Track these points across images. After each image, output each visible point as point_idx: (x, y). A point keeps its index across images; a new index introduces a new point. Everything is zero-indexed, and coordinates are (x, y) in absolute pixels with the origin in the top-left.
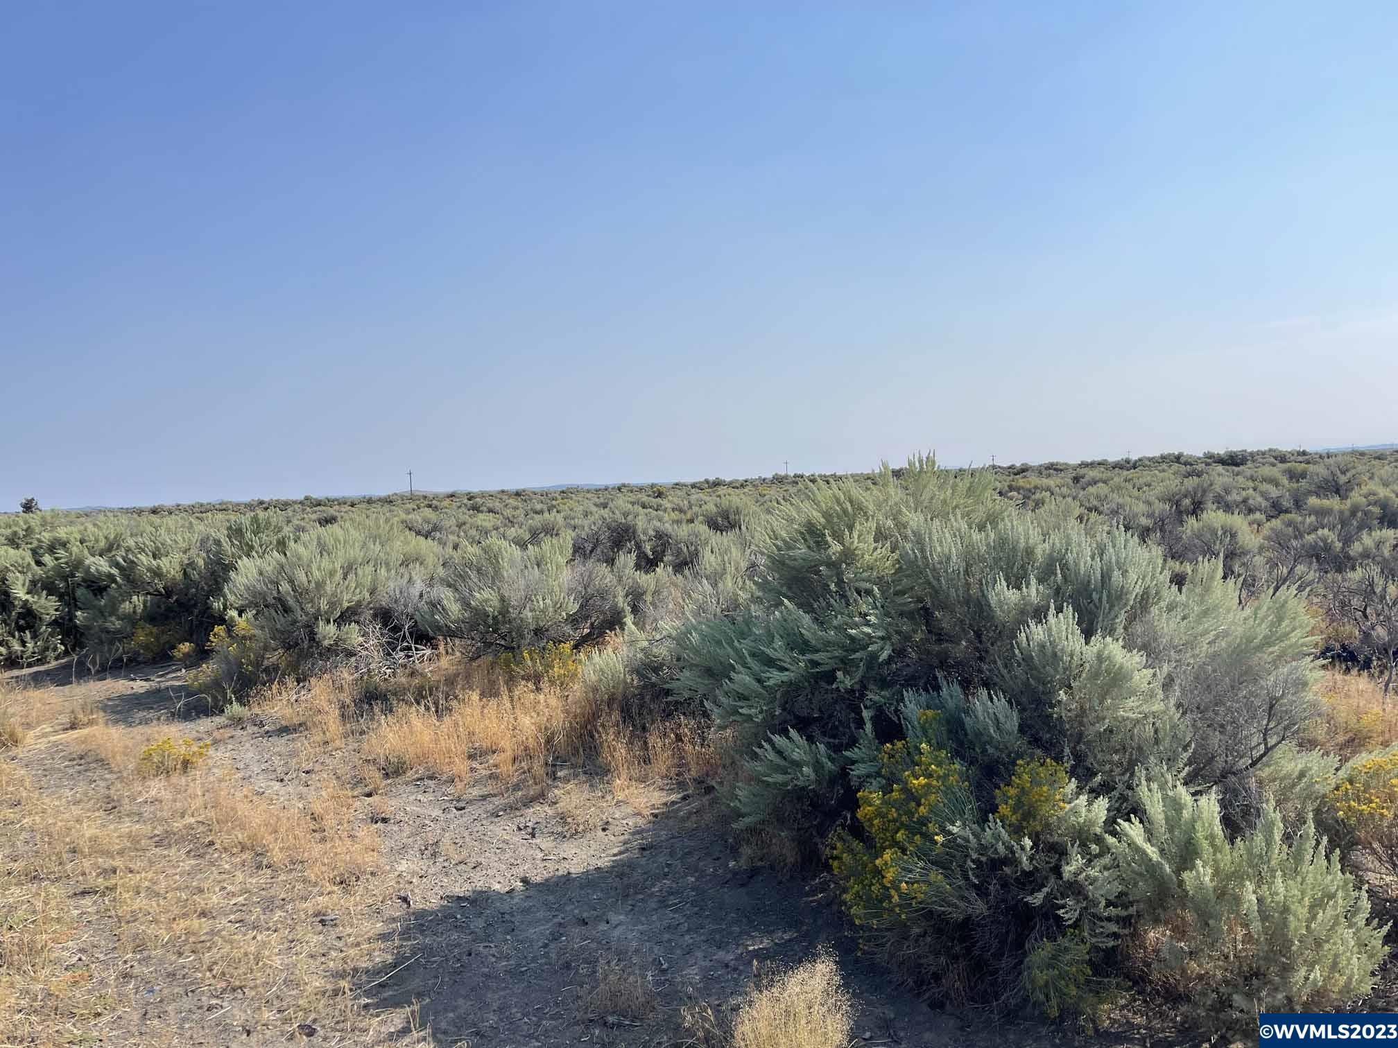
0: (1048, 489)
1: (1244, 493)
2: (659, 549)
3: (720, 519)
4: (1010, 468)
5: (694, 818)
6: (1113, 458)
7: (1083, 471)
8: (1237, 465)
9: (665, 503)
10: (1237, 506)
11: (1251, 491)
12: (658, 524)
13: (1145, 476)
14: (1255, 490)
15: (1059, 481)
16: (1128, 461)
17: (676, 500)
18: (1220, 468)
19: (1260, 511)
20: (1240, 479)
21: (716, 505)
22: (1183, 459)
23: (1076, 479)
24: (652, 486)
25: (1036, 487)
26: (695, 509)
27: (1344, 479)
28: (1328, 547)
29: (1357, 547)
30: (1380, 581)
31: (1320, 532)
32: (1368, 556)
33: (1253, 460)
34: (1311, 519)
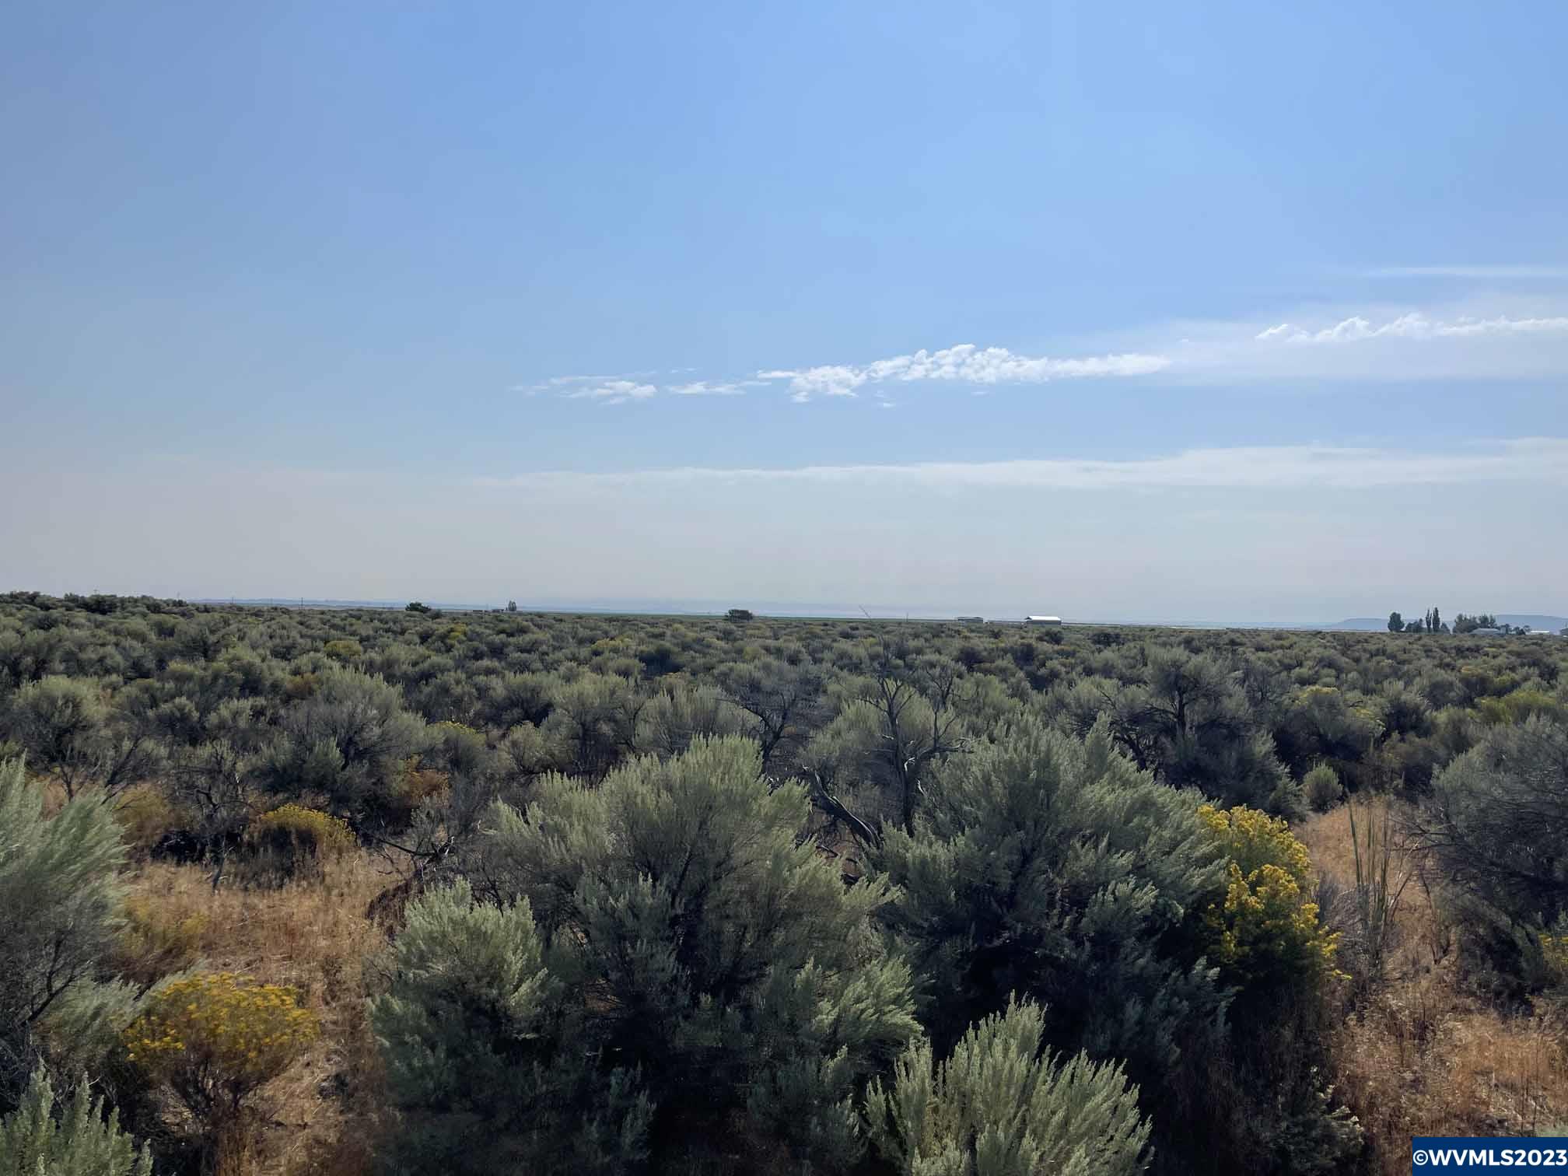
1: (101, 651)
8: (103, 612)
10: (92, 667)
14: (117, 647)
18: (80, 616)
19: (118, 672)
20: (101, 632)
22: (38, 601)
27: (212, 639)
28: (184, 718)
29: (213, 718)
30: (229, 757)
31: (177, 700)
32: (224, 728)
33: (123, 609)
34: (170, 685)
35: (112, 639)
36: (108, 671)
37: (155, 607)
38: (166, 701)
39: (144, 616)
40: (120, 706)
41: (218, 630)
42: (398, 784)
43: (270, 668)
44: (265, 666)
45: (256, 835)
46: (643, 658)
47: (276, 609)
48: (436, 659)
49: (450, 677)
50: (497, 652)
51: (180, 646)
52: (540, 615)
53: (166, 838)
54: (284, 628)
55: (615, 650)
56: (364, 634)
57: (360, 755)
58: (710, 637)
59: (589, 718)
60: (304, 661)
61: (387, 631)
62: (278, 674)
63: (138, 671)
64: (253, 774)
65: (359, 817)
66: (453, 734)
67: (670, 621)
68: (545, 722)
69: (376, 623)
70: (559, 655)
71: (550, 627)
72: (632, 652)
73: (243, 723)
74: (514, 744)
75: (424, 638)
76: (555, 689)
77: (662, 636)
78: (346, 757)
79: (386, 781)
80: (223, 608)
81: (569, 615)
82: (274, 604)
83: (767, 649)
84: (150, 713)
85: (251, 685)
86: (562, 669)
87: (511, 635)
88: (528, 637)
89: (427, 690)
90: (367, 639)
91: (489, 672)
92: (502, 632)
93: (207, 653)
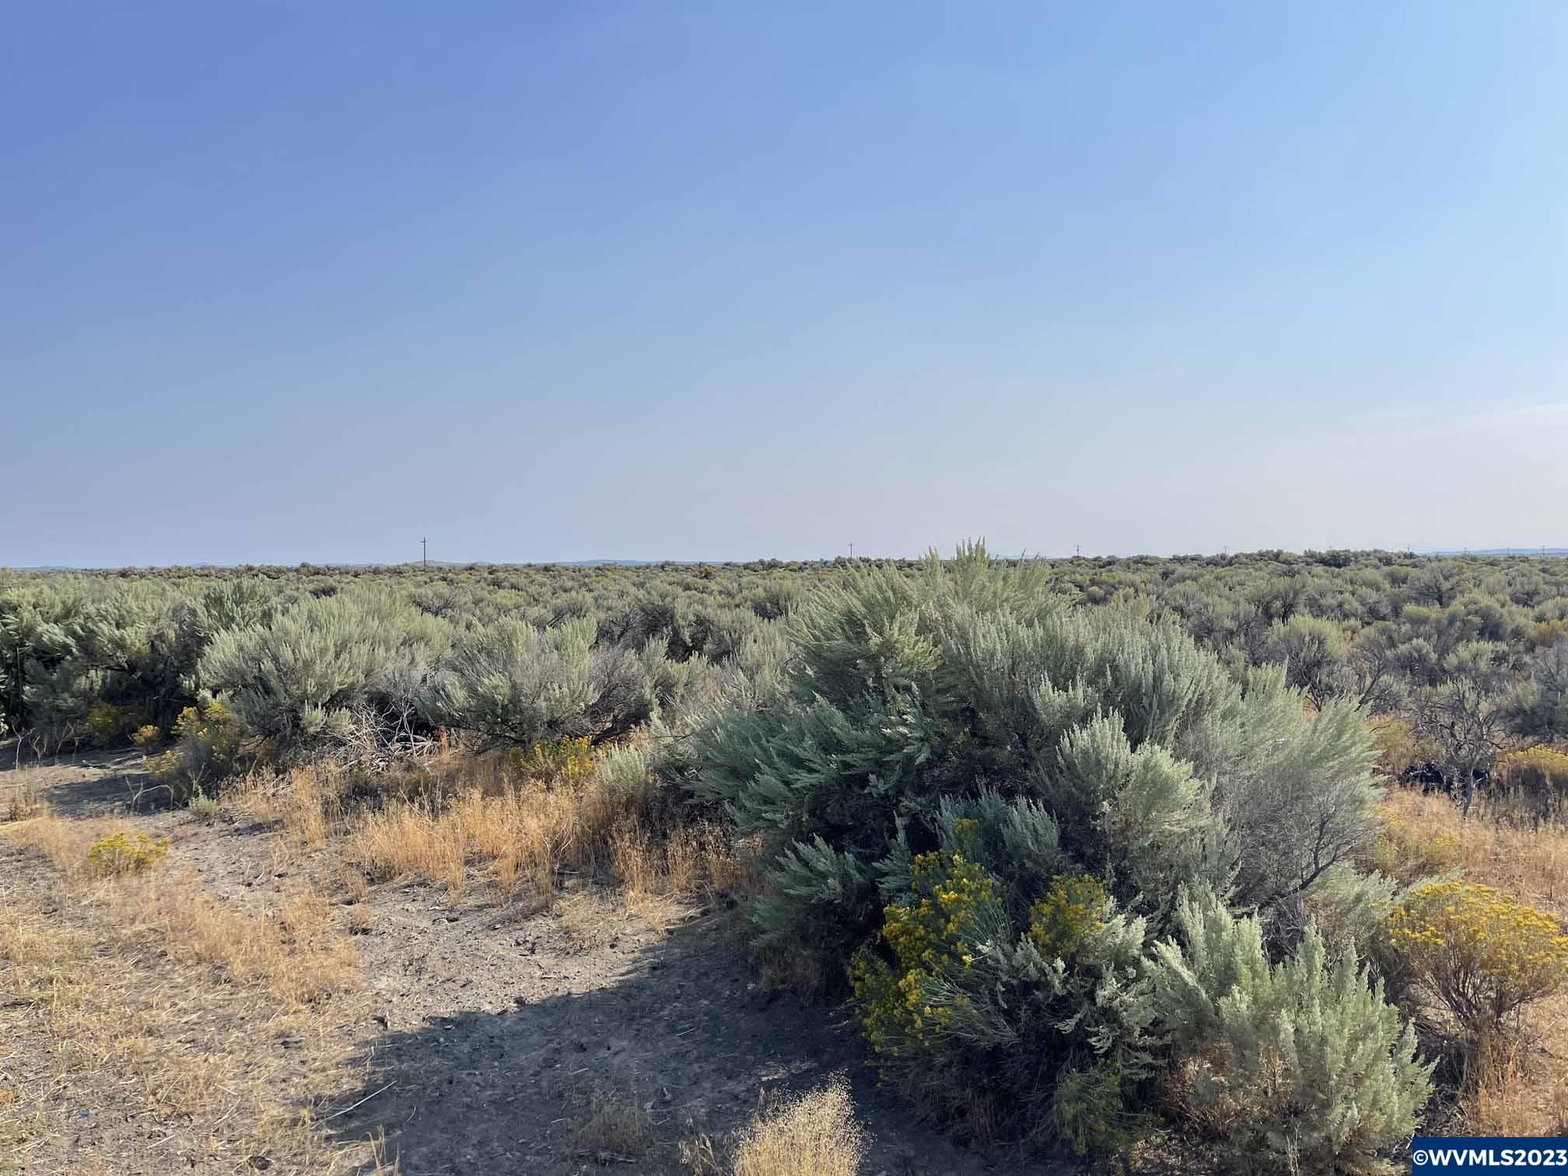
0: (1132, 584)
1: (1340, 597)
2: (699, 635)
3: (768, 605)
4: (1095, 560)
5: (713, 935)
6: (1208, 553)
7: (1171, 566)
8: (1339, 566)
9: (713, 585)
10: (1332, 611)
11: (1347, 595)
12: (699, 608)
13: (1240, 574)
14: (1353, 594)
15: (1145, 576)
16: (1223, 557)
17: (725, 582)
18: (1319, 569)
19: (1355, 616)
20: (1339, 581)
21: (765, 590)
22: (1282, 558)
23: (1165, 575)
24: (700, 565)
25: (1120, 583)
26: (745, 592)
27: (1446, 585)
28: (1422, 659)
29: (1452, 660)
30: (1471, 697)
31: (1415, 641)
33: (1356, 562)
34: (1406, 628)
35: (1350, 588)
36: (1346, 616)
37: (1387, 560)
38: (1404, 642)
39: (1378, 568)
40: (1361, 647)
41: (1451, 576)
43: (1510, 614)
44: (1504, 612)
45: (1504, 773)
47: (1513, 557)
51: (1413, 594)
53: (1412, 769)
54: (1524, 575)
60: (1549, 605)
62: (1520, 620)
63: (1373, 614)
64: (1500, 715)
73: (1484, 665)
80: (1455, 559)
84: (1389, 653)
85: (1491, 629)
93: (1441, 598)
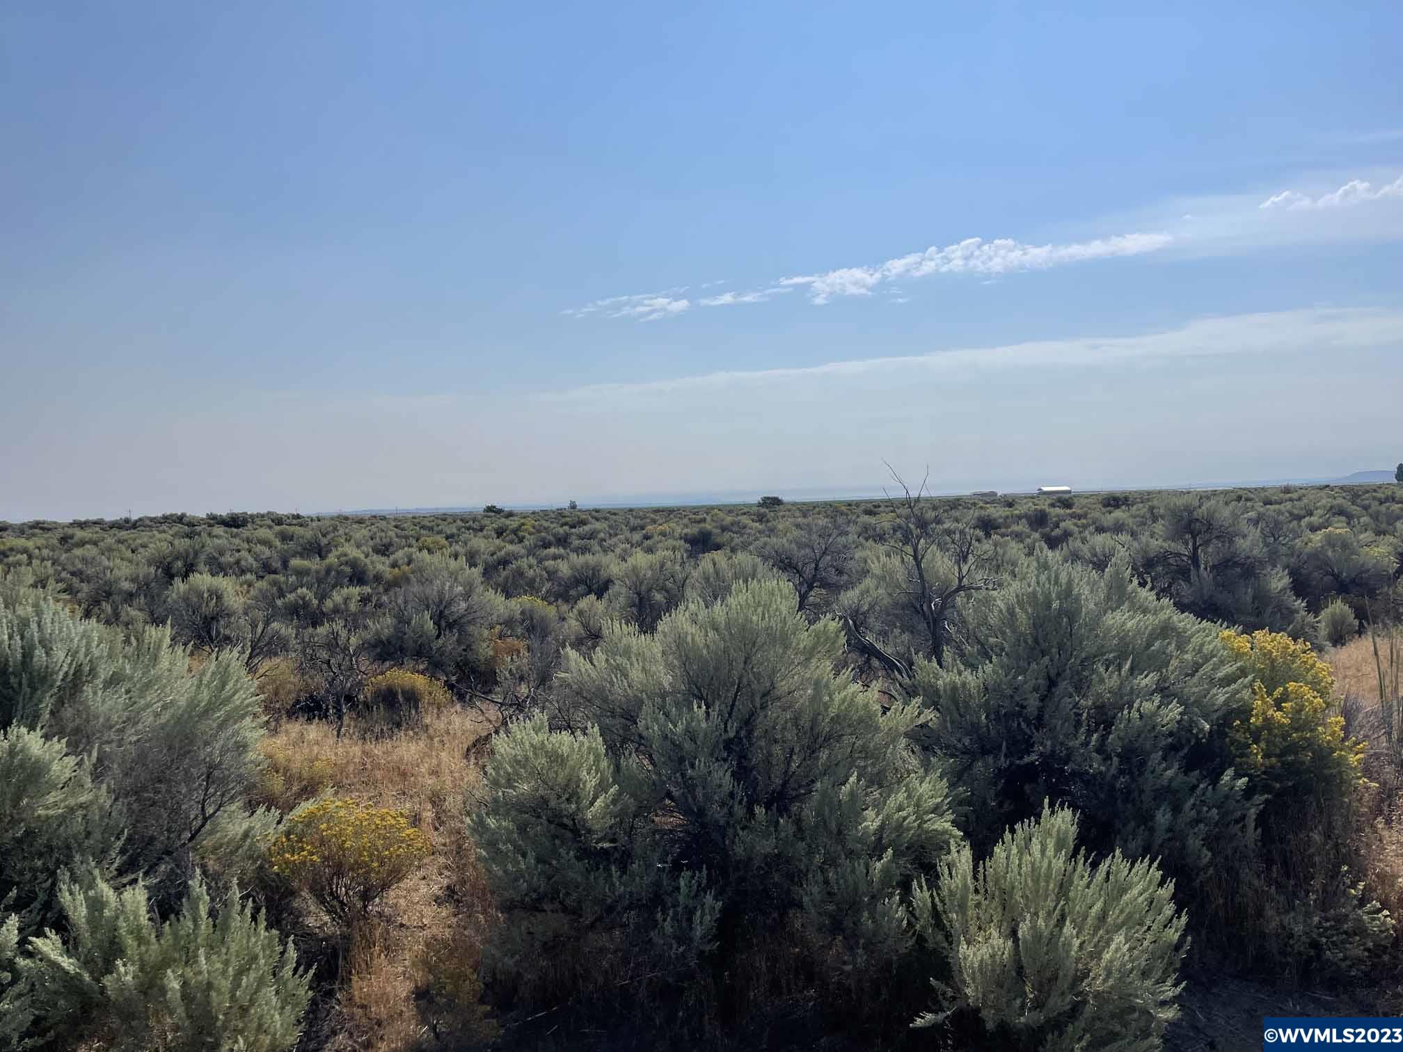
0: (25, 551)
1: (237, 555)
7: (70, 531)
8: (238, 527)
10: (231, 568)
11: (244, 553)
13: (144, 537)
14: (250, 551)
15: (41, 542)
22: (185, 520)
23: (63, 540)
25: (11, 549)
27: (324, 541)
28: (306, 605)
29: (329, 604)
30: (343, 634)
31: (299, 591)
32: (338, 611)
33: (253, 523)
34: (292, 579)
35: (246, 546)
36: (243, 572)
37: (278, 521)
38: (291, 592)
39: (270, 527)
40: (255, 598)
41: (328, 533)
42: (484, 650)
43: (372, 562)
44: (368, 561)
45: (369, 695)
46: (686, 539)
47: (375, 517)
48: (510, 547)
49: (523, 563)
50: (563, 541)
51: (299, 549)
52: (597, 511)
53: (298, 702)
54: (383, 531)
55: (663, 534)
56: (449, 532)
57: (450, 626)
58: (745, 520)
59: (643, 588)
60: (400, 554)
61: (468, 529)
62: (380, 567)
63: (267, 568)
64: (365, 647)
65: (454, 678)
66: (528, 606)
67: (709, 509)
68: (606, 596)
69: (459, 523)
70: (615, 540)
71: (606, 519)
72: (677, 535)
73: (353, 607)
74: (581, 613)
75: (500, 533)
76: (613, 566)
77: (704, 520)
78: (439, 629)
79: (474, 647)
80: (332, 519)
81: (622, 510)
82: (374, 514)
83: (798, 526)
84: (279, 602)
85: (358, 576)
86: (618, 551)
87: (573, 526)
88: (587, 528)
89: (504, 574)
90: (452, 536)
91: (555, 558)
92: (566, 524)
93: (321, 552)
